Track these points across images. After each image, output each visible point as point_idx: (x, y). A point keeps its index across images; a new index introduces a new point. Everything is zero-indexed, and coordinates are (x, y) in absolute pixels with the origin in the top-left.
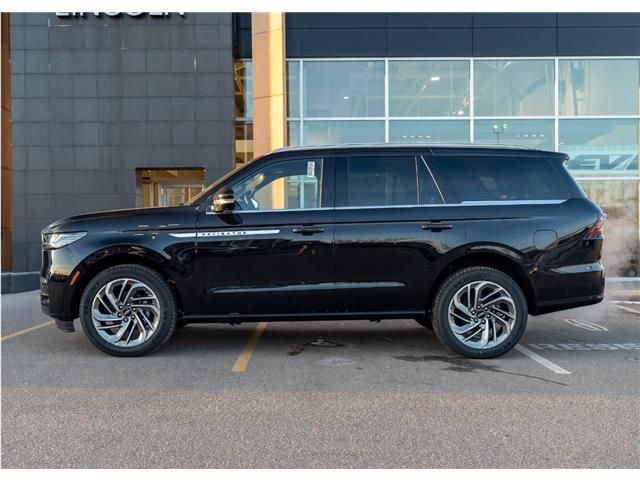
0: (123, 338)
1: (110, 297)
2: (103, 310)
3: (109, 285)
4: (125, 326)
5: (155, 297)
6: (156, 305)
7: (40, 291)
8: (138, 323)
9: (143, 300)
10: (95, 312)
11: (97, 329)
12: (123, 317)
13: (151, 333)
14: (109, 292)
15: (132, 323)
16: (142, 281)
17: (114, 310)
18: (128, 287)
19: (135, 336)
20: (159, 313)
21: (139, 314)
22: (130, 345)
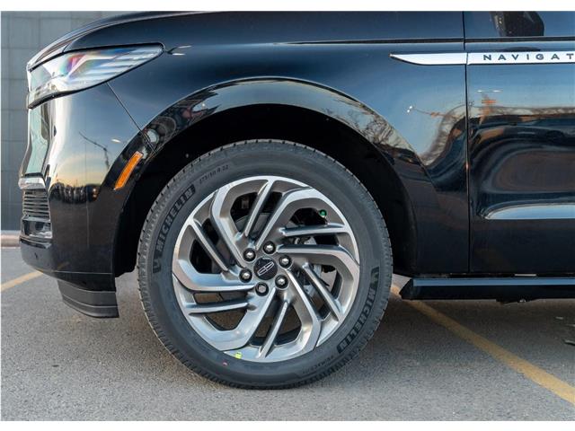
0: (258, 339)
1: (225, 225)
2: (201, 262)
3: (223, 191)
4: (262, 305)
5: (346, 228)
6: (349, 251)
7: (20, 232)
8: (296, 299)
9: (308, 237)
10: (183, 267)
11: (186, 312)
12: (255, 281)
13: (332, 326)
14: (223, 214)
15: (278, 299)
16: (313, 184)
17: (231, 262)
18: (274, 199)
19: (289, 334)
20: (355, 270)
21: (298, 272)
22: (273, 358)
